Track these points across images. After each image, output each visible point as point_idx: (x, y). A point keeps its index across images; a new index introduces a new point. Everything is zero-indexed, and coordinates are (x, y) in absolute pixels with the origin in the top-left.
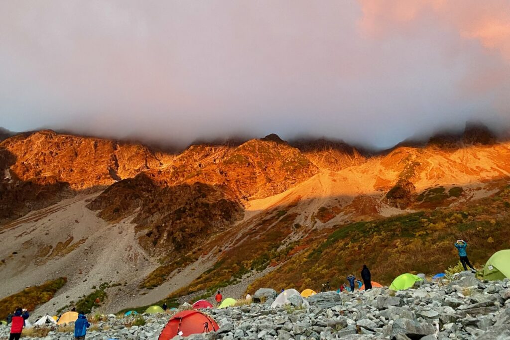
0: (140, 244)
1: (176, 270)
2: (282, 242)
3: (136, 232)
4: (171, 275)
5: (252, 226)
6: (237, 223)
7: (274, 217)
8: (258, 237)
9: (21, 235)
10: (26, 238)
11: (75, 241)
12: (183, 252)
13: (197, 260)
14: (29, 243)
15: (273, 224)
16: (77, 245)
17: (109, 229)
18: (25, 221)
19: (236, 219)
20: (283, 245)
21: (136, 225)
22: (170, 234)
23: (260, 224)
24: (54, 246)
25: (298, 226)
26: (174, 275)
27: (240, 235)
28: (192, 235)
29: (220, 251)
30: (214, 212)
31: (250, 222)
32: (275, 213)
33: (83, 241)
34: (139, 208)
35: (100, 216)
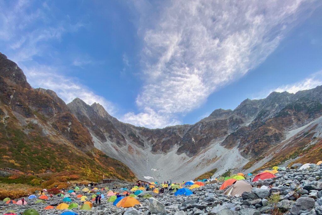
0: (241, 155)
1: (256, 162)
2: (306, 146)
3: (239, 151)
4: (254, 164)
5: (290, 141)
6: (283, 141)
7: (302, 136)
8: (293, 146)
9: (201, 158)
10: (202, 158)
11: (218, 157)
12: (258, 156)
13: (265, 157)
14: (203, 159)
15: (301, 139)
16: (219, 158)
17: (229, 151)
18: (201, 153)
19: (282, 140)
20: (306, 147)
21: (239, 148)
22: (253, 150)
23: (294, 140)
24: (211, 160)
25: (315, 138)
26: (255, 164)
27: (284, 146)
28: (262, 149)
29: (275, 153)
30: (271, 139)
31: (290, 140)
32: (302, 134)
33: (221, 157)
34: (239, 142)
35: (225, 147)
